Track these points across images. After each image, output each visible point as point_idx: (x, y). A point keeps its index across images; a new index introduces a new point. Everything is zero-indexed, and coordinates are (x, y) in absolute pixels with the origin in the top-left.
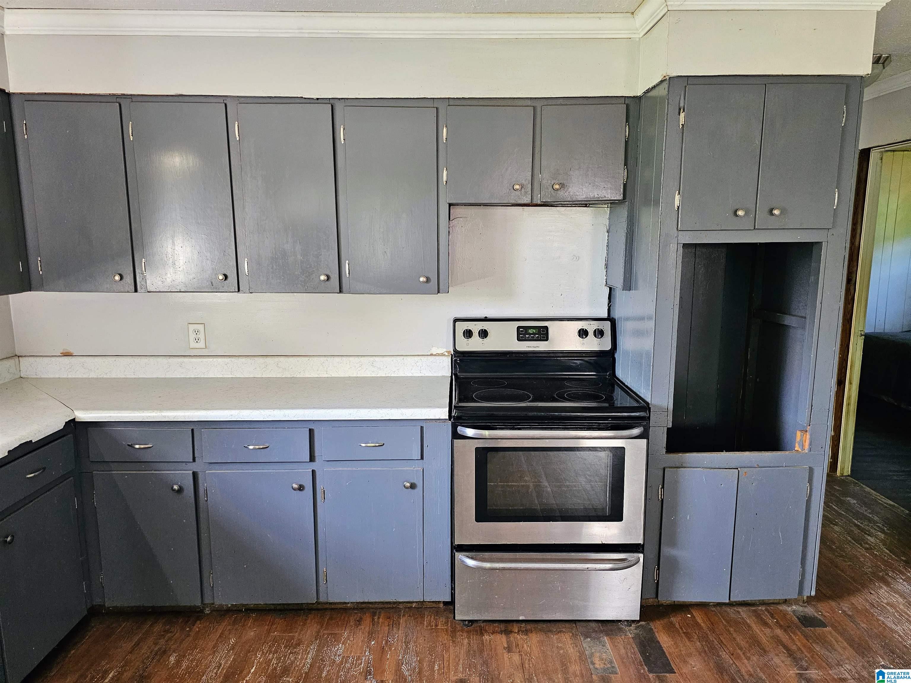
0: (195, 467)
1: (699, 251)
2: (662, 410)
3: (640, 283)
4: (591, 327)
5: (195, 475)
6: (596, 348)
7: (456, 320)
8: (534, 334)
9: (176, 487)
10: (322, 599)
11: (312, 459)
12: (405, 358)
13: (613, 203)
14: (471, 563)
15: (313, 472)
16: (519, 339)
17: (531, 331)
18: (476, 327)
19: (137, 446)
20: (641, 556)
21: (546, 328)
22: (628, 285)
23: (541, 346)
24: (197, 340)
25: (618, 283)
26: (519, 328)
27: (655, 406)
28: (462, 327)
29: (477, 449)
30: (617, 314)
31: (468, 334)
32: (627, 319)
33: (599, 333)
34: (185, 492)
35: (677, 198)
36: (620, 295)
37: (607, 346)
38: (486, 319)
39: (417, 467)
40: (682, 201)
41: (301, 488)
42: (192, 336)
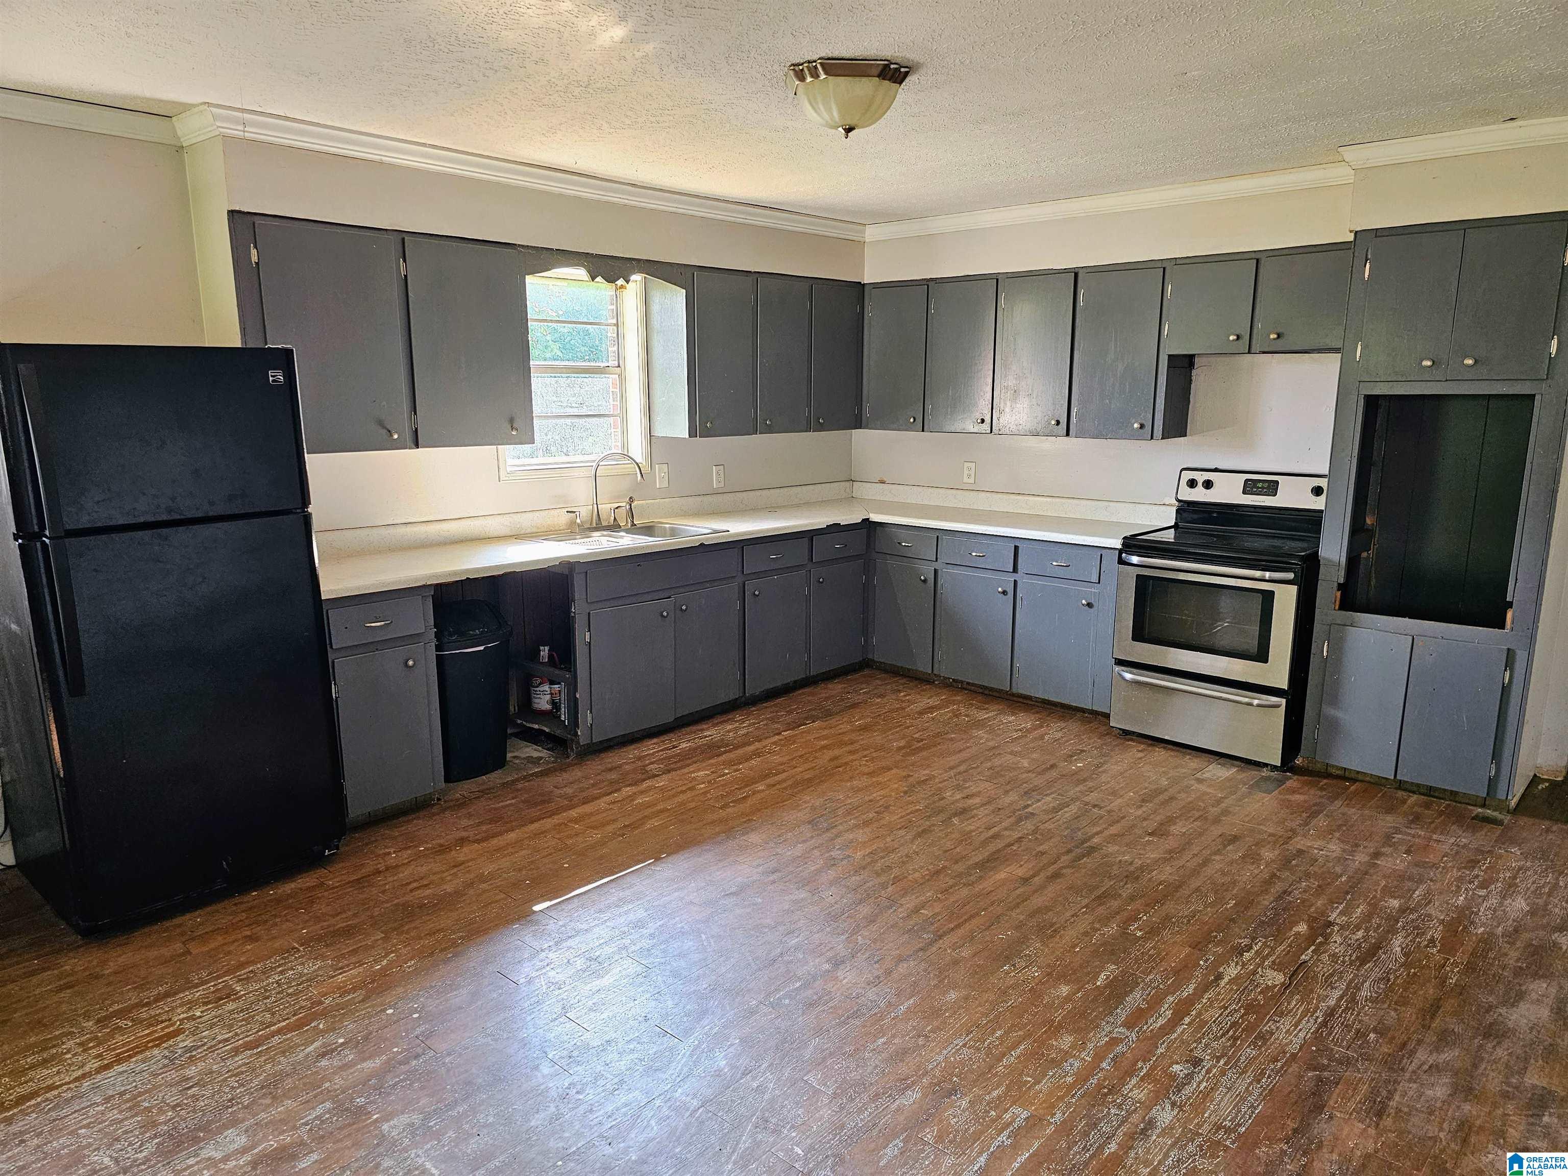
0: (937, 565)
2: (1331, 562)
5: (936, 571)
7: (1182, 469)
8: (1263, 488)
9: (922, 578)
10: (1014, 691)
11: (1015, 570)
12: (1137, 505)
14: (1128, 676)
15: (1015, 582)
16: (1244, 492)
17: (1260, 485)
18: (1201, 477)
19: (903, 544)
20: (1284, 700)
21: (1277, 482)
23: (1265, 501)
24: (969, 476)
26: (1246, 481)
28: (1185, 477)
29: (1139, 576)
31: (1192, 483)
34: (929, 582)
35: (1359, 348)
38: (1214, 470)
39: (1094, 590)
40: (1363, 351)
41: (1004, 593)
42: (966, 472)
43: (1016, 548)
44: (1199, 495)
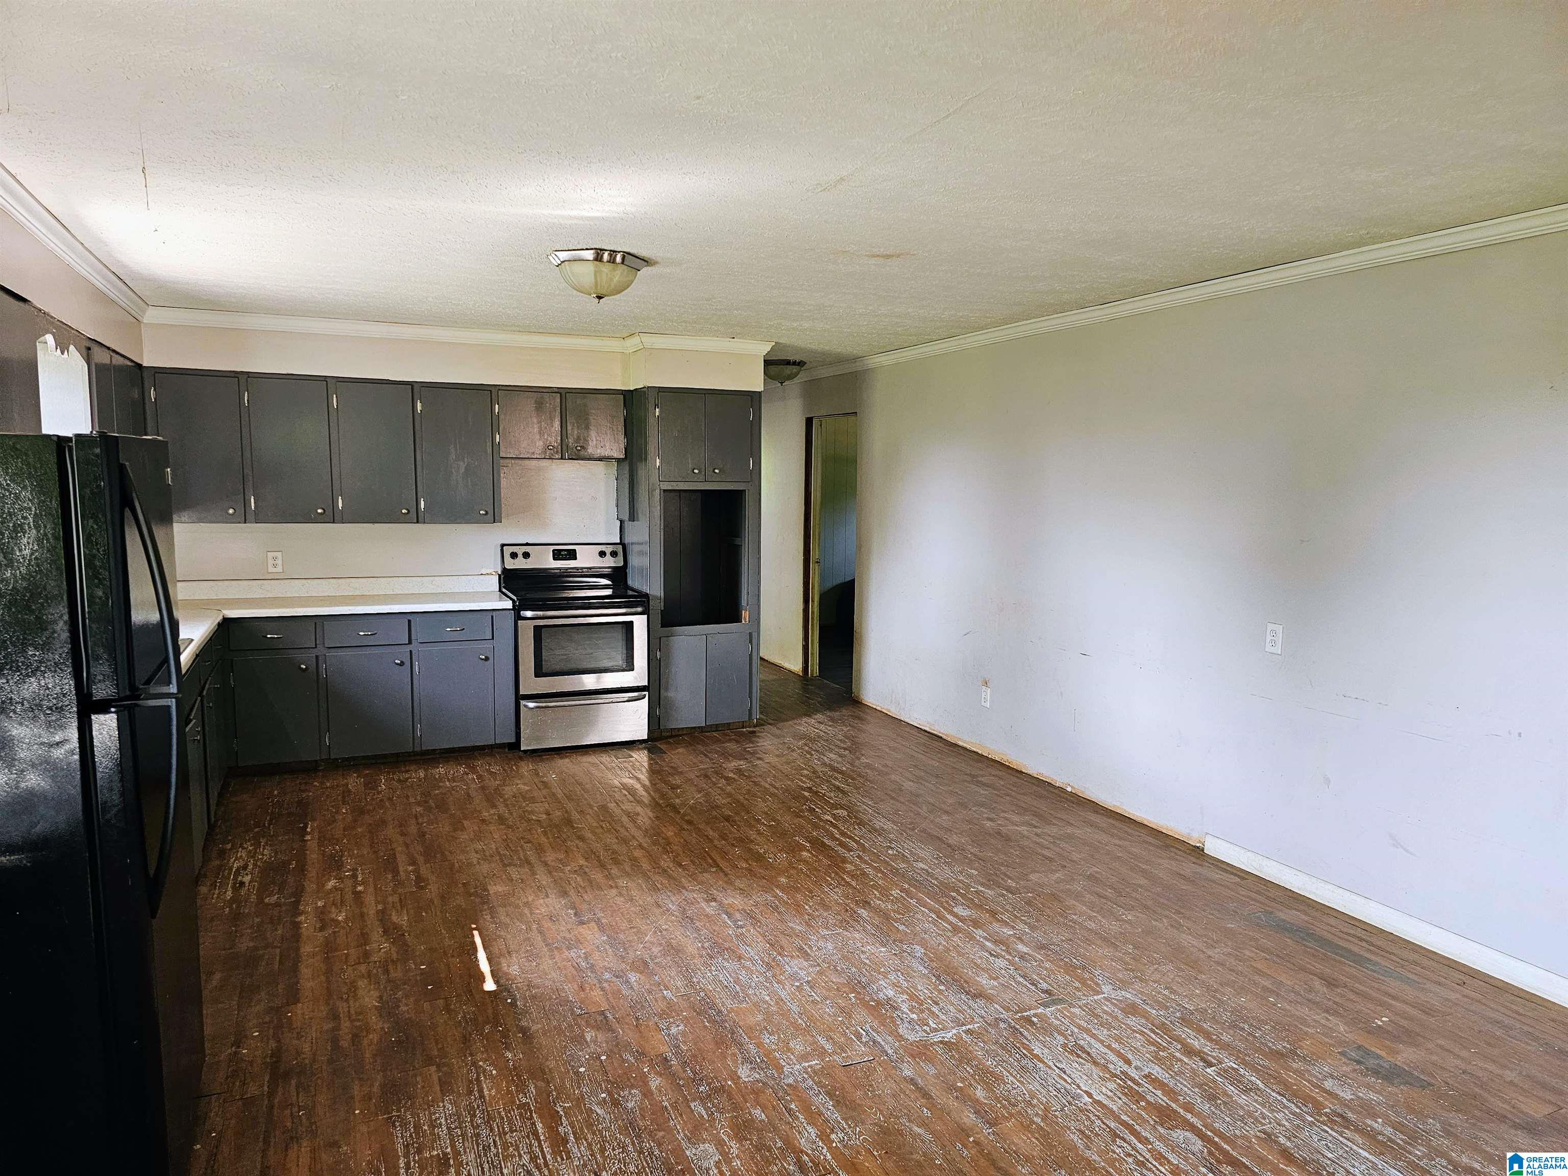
0: (318, 651)
1: (683, 494)
2: (656, 597)
3: (640, 515)
4: (608, 550)
5: (317, 657)
6: (613, 565)
7: (503, 546)
8: (566, 555)
9: (301, 667)
10: (418, 749)
11: (410, 641)
12: (460, 577)
13: (619, 461)
14: (531, 705)
15: (411, 652)
16: (554, 559)
17: (564, 553)
18: (520, 550)
19: (269, 636)
20: (647, 693)
21: (574, 551)
22: (632, 518)
23: (571, 564)
25: (626, 517)
26: (554, 551)
27: (653, 596)
28: (508, 551)
29: (535, 627)
30: (627, 540)
31: (514, 555)
32: (632, 544)
33: (614, 554)
34: (311, 670)
35: (658, 461)
36: (627, 524)
37: (621, 564)
38: (527, 544)
39: (488, 645)
40: (661, 463)
41: (402, 664)
42: (272, 562)
43: (409, 621)
44: (520, 564)
